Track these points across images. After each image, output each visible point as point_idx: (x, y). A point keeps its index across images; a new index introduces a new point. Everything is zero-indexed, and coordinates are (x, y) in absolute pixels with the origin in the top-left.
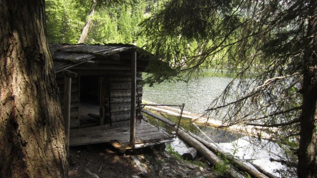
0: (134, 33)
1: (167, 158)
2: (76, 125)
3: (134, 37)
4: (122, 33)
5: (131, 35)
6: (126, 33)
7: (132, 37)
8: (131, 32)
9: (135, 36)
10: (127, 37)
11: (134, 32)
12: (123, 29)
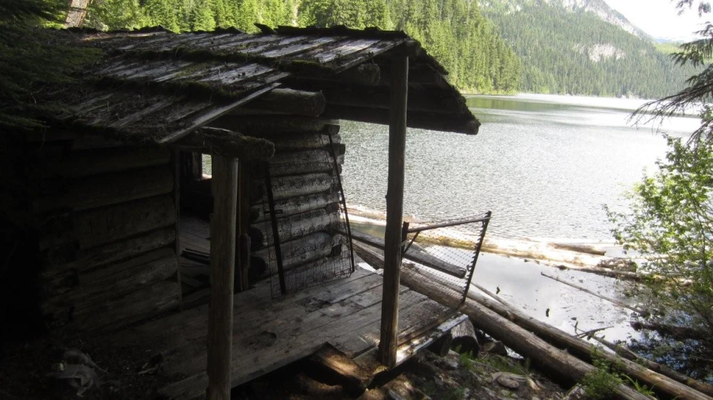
0: (184, 14)
1: (453, 369)
2: (173, 301)
3: (184, 24)
4: (151, 12)
5: (175, 18)
6: (163, 14)
7: (178, 25)
8: (175, 11)
9: (185, 22)
10: (166, 22)
11: (183, 10)
12: (155, 4)
